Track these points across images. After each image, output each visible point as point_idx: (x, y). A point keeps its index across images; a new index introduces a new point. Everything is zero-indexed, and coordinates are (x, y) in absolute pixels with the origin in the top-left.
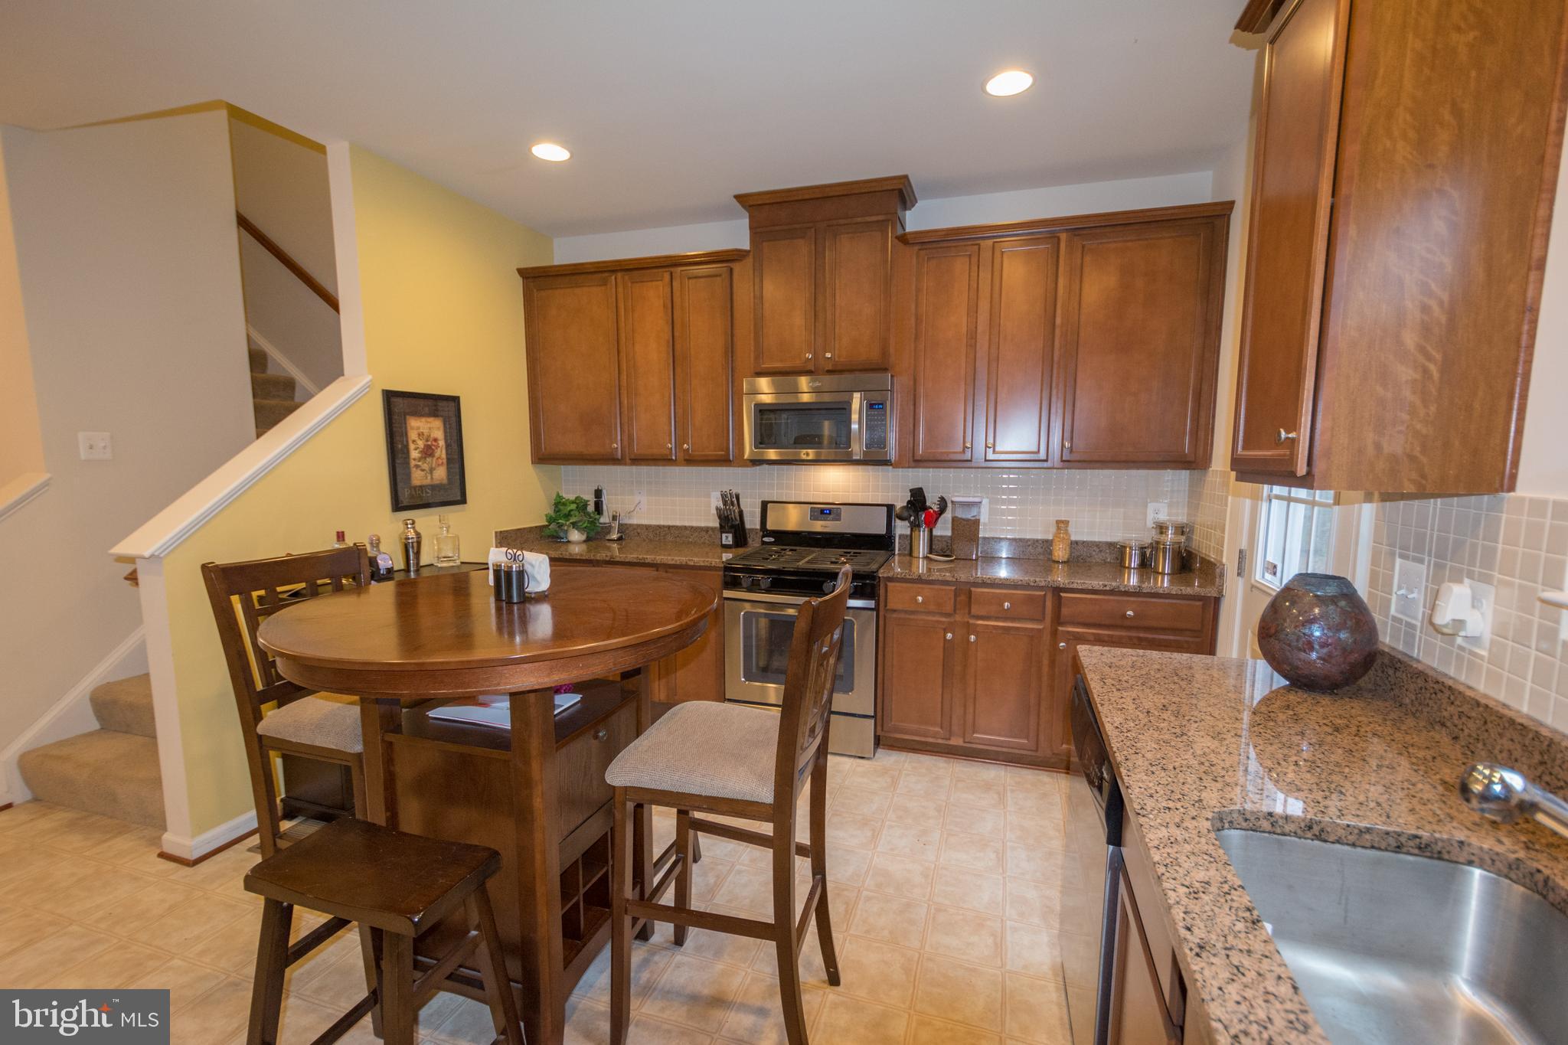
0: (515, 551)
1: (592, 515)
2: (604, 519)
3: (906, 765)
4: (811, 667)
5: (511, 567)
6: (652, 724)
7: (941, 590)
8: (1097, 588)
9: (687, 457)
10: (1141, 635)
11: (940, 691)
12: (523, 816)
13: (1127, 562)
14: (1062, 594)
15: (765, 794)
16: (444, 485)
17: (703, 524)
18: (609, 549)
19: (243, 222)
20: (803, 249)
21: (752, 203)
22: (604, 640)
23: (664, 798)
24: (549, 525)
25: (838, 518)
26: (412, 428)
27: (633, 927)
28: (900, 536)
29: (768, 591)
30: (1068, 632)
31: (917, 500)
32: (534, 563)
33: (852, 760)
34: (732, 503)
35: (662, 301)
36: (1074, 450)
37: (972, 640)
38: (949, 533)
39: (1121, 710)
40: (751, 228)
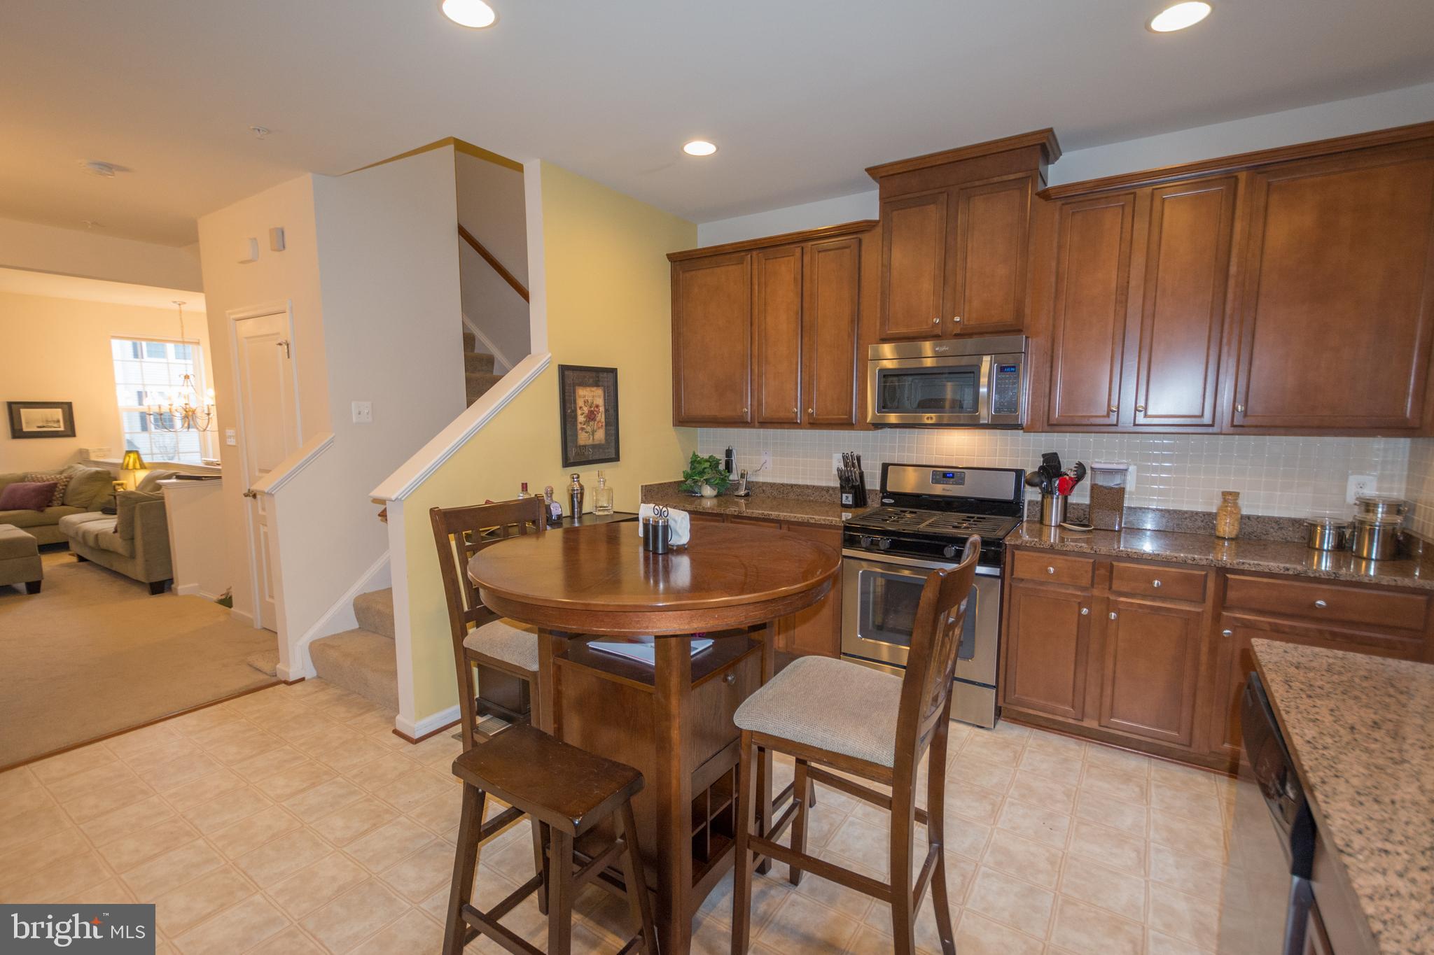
0: (661, 507)
1: (723, 473)
2: (734, 477)
3: (1031, 741)
4: (937, 637)
5: (658, 522)
6: (776, 673)
7: (1075, 561)
8: (1276, 571)
9: (811, 421)
10: (1336, 629)
11: (1072, 667)
12: (663, 745)
13: (1317, 543)
14: (1228, 576)
15: (885, 756)
16: (603, 445)
17: (824, 484)
18: (737, 504)
19: (462, 232)
20: (933, 214)
21: (883, 174)
22: (737, 595)
23: (785, 746)
24: (685, 481)
25: (961, 481)
26: (580, 397)
27: (754, 861)
28: (1030, 502)
29: (887, 552)
30: (1236, 619)
31: (1051, 467)
32: (676, 518)
33: (970, 728)
34: (853, 465)
35: (793, 276)
36: (1249, 413)
37: (1113, 618)
38: (1087, 501)
39: (1314, 721)
40: (881, 199)
